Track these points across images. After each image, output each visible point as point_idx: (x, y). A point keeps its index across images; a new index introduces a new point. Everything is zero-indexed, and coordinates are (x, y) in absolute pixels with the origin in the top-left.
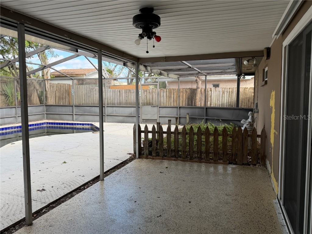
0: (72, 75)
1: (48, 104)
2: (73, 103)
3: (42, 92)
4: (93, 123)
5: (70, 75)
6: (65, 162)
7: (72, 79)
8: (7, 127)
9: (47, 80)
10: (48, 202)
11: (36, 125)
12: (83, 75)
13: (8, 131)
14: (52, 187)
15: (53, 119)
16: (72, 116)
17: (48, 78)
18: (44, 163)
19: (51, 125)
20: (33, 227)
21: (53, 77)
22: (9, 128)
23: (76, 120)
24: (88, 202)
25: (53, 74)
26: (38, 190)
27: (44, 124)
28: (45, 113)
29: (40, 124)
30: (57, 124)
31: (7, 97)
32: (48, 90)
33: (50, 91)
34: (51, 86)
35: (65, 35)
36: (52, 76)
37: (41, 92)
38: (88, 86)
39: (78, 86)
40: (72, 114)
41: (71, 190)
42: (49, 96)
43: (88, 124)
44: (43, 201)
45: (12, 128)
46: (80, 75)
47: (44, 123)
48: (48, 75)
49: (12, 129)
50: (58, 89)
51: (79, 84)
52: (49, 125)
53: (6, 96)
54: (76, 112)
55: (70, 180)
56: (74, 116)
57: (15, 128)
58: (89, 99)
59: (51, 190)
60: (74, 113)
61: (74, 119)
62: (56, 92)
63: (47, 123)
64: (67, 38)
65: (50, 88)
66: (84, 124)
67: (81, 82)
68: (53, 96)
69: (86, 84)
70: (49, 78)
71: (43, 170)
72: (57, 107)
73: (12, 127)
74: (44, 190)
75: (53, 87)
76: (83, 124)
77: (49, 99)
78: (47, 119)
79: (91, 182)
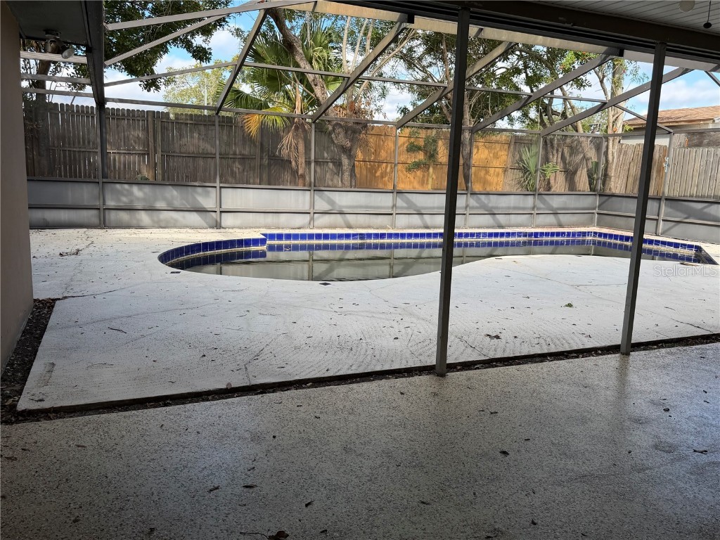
0: (677, 122)
1: (608, 192)
2: (663, 193)
3: (597, 164)
4: (703, 245)
5: (668, 124)
6: (570, 305)
7: (670, 133)
8: (511, 231)
9: (614, 135)
10: (492, 355)
11: (569, 234)
12: (706, 122)
13: (510, 239)
14: (516, 337)
15: (610, 227)
16: (655, 222)
17: (616, 133)
18: (528, 297)
19: (602, 239)
20: (444, 381)
21: (630, 130)
22: (513, 234)
23: (663, 234)
24: (561, 378)
25: (631, 123)
26: (488, 335)
27: (588, 235)
28: (597, 211)
29: (580, 234)
30: (616, 237)
31: (525, 173)
32: (613, 160)
33: (618, 161)
34: (620, 151)
35: (560, 18)
36: (628, 128)
37: (594, 163)
38: (712, 149)
39: (687, 150)
40: (656, 217)
41: (546, 351)
42: (612, 173)
43: (690, 247)
44: (485, 352)
45: (519, 234)
46: (699, 122)
47: (589, 232)
48: (618, 125)
49: (520, 236)
50: (635, 157)
51: (690, 146)
52: (598, 239)
53: (525, 170)
54: (665, 215)
55: (558, 336)
56: (661, 223)
57: (525, 235)
58: (711, 184)
59: (509, 341)
60: (662, 216)
61: (660, 231)
62: (632, 164)
63: (595, 233)
64: (564, 23)
65: (619, 157)
66: (678, 244)
67: (696, 139)
68: (623, 174)
69: (709, 145)
70: (620, 131)
71: (518, 308)
72: (625, 199)
73: (521, 233)
74: (497, 337)
75: (626, 153)
76: (676, 245)
77: (613, 179)
78: (599, 225)
79: (600, 352)
